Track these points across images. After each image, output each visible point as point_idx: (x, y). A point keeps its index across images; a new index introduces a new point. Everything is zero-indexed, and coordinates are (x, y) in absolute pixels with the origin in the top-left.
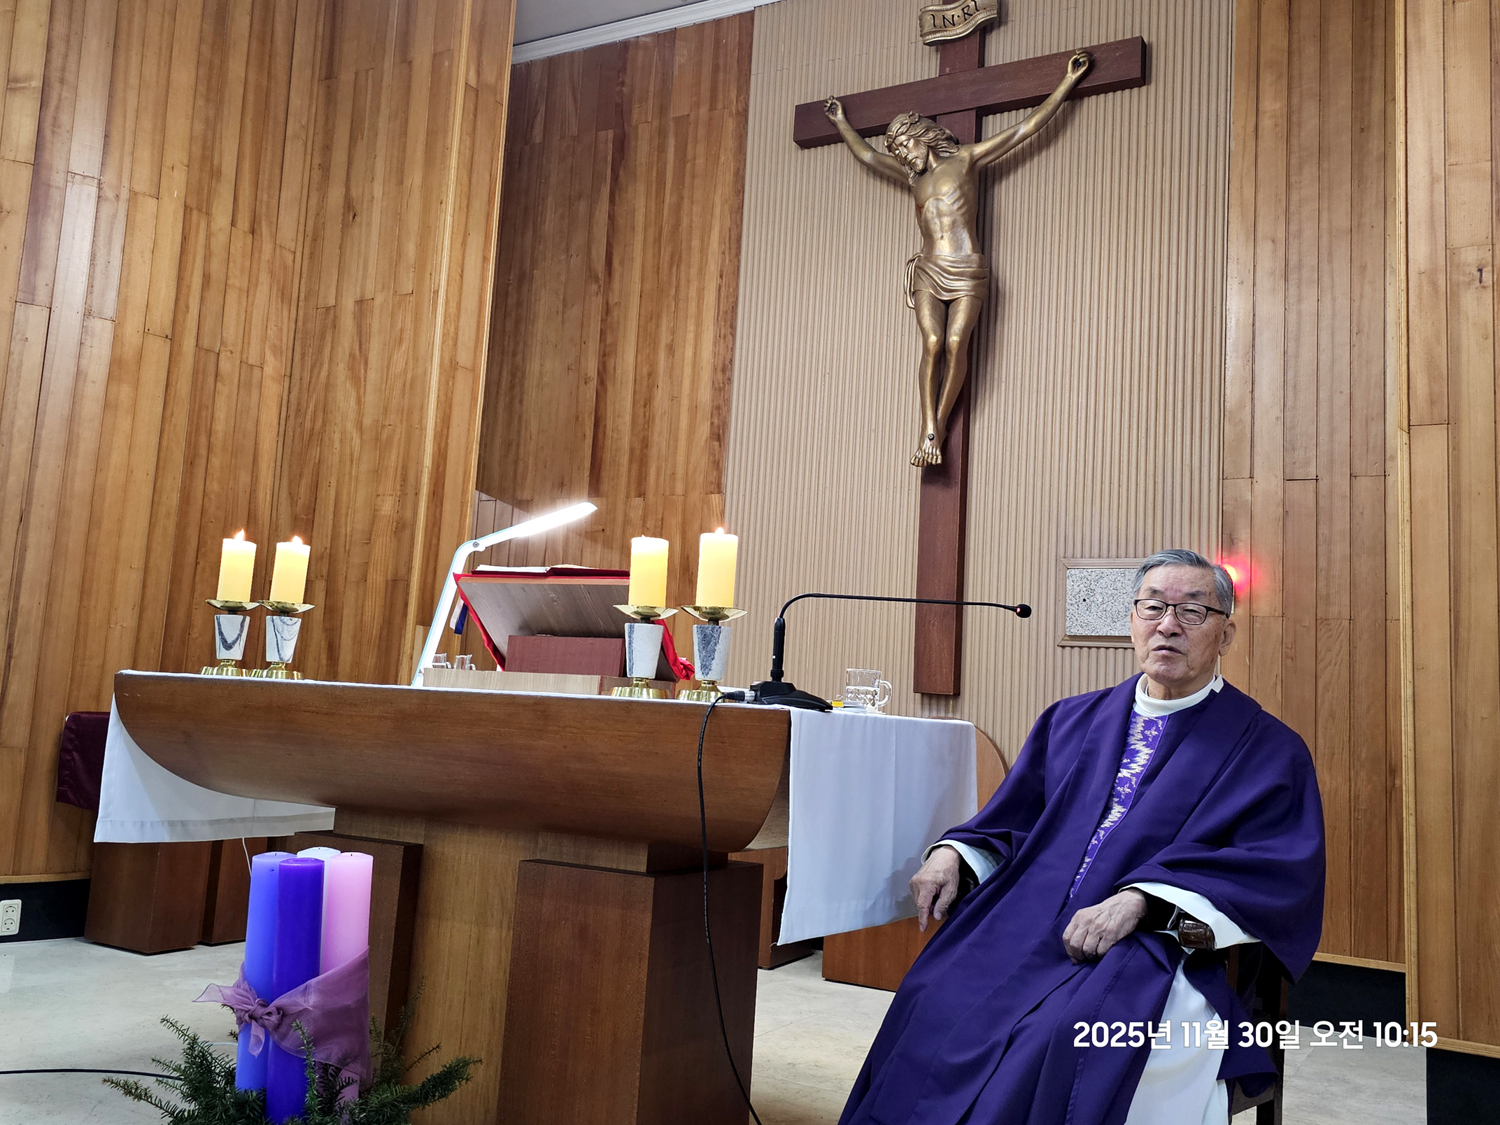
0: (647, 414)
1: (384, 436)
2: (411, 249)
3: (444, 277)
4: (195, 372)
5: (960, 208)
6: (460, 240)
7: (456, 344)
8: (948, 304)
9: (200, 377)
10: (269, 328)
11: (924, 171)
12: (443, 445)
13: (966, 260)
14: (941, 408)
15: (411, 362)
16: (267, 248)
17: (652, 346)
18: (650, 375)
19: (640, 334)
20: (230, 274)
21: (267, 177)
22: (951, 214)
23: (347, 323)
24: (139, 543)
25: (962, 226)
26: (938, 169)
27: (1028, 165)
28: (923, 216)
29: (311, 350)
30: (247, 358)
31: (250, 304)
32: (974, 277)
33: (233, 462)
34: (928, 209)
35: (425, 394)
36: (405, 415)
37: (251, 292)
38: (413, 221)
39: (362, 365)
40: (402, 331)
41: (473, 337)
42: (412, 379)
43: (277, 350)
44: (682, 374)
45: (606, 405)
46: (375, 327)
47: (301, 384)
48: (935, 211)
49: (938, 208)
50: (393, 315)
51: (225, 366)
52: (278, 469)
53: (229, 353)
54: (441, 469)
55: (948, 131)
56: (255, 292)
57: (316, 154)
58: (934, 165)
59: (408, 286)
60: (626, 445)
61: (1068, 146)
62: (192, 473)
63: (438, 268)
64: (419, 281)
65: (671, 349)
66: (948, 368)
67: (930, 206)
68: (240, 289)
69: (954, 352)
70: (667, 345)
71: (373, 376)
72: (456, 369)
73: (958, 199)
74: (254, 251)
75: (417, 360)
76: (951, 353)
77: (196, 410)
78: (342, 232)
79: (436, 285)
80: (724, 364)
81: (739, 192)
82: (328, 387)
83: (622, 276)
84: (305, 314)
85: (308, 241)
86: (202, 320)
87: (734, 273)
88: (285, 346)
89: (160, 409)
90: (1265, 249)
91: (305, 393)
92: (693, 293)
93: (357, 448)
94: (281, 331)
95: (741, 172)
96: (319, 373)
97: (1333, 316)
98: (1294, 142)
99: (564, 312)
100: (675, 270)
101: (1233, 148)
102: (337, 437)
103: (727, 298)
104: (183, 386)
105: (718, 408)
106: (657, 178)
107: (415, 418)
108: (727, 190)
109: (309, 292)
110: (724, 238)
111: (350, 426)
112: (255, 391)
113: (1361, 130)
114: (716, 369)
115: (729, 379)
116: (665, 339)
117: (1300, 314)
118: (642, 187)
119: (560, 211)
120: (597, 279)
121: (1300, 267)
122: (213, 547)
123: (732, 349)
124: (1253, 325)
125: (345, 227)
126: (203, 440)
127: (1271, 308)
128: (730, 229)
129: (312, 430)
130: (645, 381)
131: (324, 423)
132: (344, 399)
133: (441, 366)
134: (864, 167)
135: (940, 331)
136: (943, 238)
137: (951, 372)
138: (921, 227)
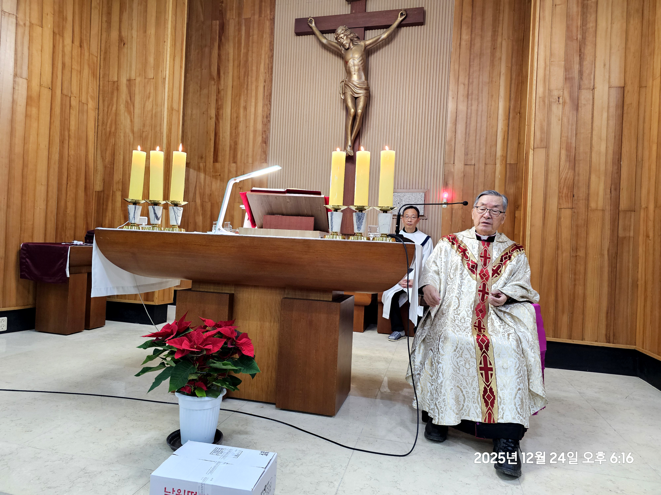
0: (236, 132)
1: (144, 134)
2: (151, 60)
3: (167, 72)
4: (62, 104)
5: (361, 64)
6: (172, 58)
7: (172, 100)
8: (356, 98)
9: (64, 106)
10: (89, 88)
11: (348, 49)
12: (169, 140)
13: (363, 83)
14: (353, 136)
15: (154, 107)
16: (87, 54)
17: (238, 106)
18: (237, 117)
19: (233, 102)
20: (73, 63)
21: (84, 23)
22: (358, 65)
23: (124, 89)
24: (44, 175)
25: (362, 70)
26: (353, 48)
27: (381, 50)
28: (348, 65)
29: (107, 99)
30: (82, 100)
31: (81, 77)
32: (365, 89)
33: (79, 143)
34: (350, 63)
35: (162, 119)
36: (153, 126)
37: (81, 72)
38: (152, 48)
39: (132, 106)
40: (149, 93)
41: (178, 98)
42: (155, 113)
43: (92, 98)
44: (250, 118)
45: (219, 128)
46: (137, 91)
47: (103, 112)
48: (353, 64)
49: (354, 63)
50: (144, 87)
51: (74, 102)
52: (96, 146)
53: (74, 97)
54: (169, 149)
55: (357, 35)
56: (83, 72)
57: (104, 16)
58: (352, 47)
59: (151, 75)
60: (228, 144)
61: (396, 45)
62: (63, 146)
63: (165, 69)
64: (156, 74)
65: (245, 108)
66: (356, 122)
67: (351, 62)
68: (77, 71)
69: (359, 116)
70: (243, 106)
71: (137, 111)
72: (173, 110)
73: (361, 60)
74: (81, 54)
75: (157, 105)
77: (63, 120)
78: (119, 50)
79: (164, 76)
80: (267, 115)
81: (272, 50)
82: (117, 114)
83: (224, 79)
84: (103, 84)
85: (102, 53)
86: (63, 83)
87: (270, 81)
88: (95, 97)
89: (49, 119)
90: (461, 87)
91: (106, 116)
92: (254, 87)
93: (132, 140)
94: (93, 89)
95: (272, 42)
96: (112, 109)
97: (482, 111)
98: (472, 50)
99: (200, 91)
100: (246, 78)
101: (452, 51)
102: (122, 135)
103: (268, 90)
104: (57, 110)
105: (265, 131)
106: (238, 41)
107: (158, 129)
108: (267, 49)
109: (104, 75)
110: (266, 67)
111: (128, 130)
112: (85, 114)
113: (494, 48)
114: (263, 117)
115: (269, 121)
116: (242, 104)
117: (471, 110)
118: (231, 44)
119: (197, 51)
120: (214, 79)
121: (472, 94)
122: (73, 177)
123: (270, 110)
124: (456, 113)
125: (120, 49)
126: (66, 133)
127: (462, 107)
128: (268, 64)
129: (110, 132)
130: (235, 120)
131: (116, 129)
132: (124, 120)
133: (168, 109)
134: (321, 46)
135: (355, 108)
136: (355, 74)
137: (358, 123)
138: (346, 69)
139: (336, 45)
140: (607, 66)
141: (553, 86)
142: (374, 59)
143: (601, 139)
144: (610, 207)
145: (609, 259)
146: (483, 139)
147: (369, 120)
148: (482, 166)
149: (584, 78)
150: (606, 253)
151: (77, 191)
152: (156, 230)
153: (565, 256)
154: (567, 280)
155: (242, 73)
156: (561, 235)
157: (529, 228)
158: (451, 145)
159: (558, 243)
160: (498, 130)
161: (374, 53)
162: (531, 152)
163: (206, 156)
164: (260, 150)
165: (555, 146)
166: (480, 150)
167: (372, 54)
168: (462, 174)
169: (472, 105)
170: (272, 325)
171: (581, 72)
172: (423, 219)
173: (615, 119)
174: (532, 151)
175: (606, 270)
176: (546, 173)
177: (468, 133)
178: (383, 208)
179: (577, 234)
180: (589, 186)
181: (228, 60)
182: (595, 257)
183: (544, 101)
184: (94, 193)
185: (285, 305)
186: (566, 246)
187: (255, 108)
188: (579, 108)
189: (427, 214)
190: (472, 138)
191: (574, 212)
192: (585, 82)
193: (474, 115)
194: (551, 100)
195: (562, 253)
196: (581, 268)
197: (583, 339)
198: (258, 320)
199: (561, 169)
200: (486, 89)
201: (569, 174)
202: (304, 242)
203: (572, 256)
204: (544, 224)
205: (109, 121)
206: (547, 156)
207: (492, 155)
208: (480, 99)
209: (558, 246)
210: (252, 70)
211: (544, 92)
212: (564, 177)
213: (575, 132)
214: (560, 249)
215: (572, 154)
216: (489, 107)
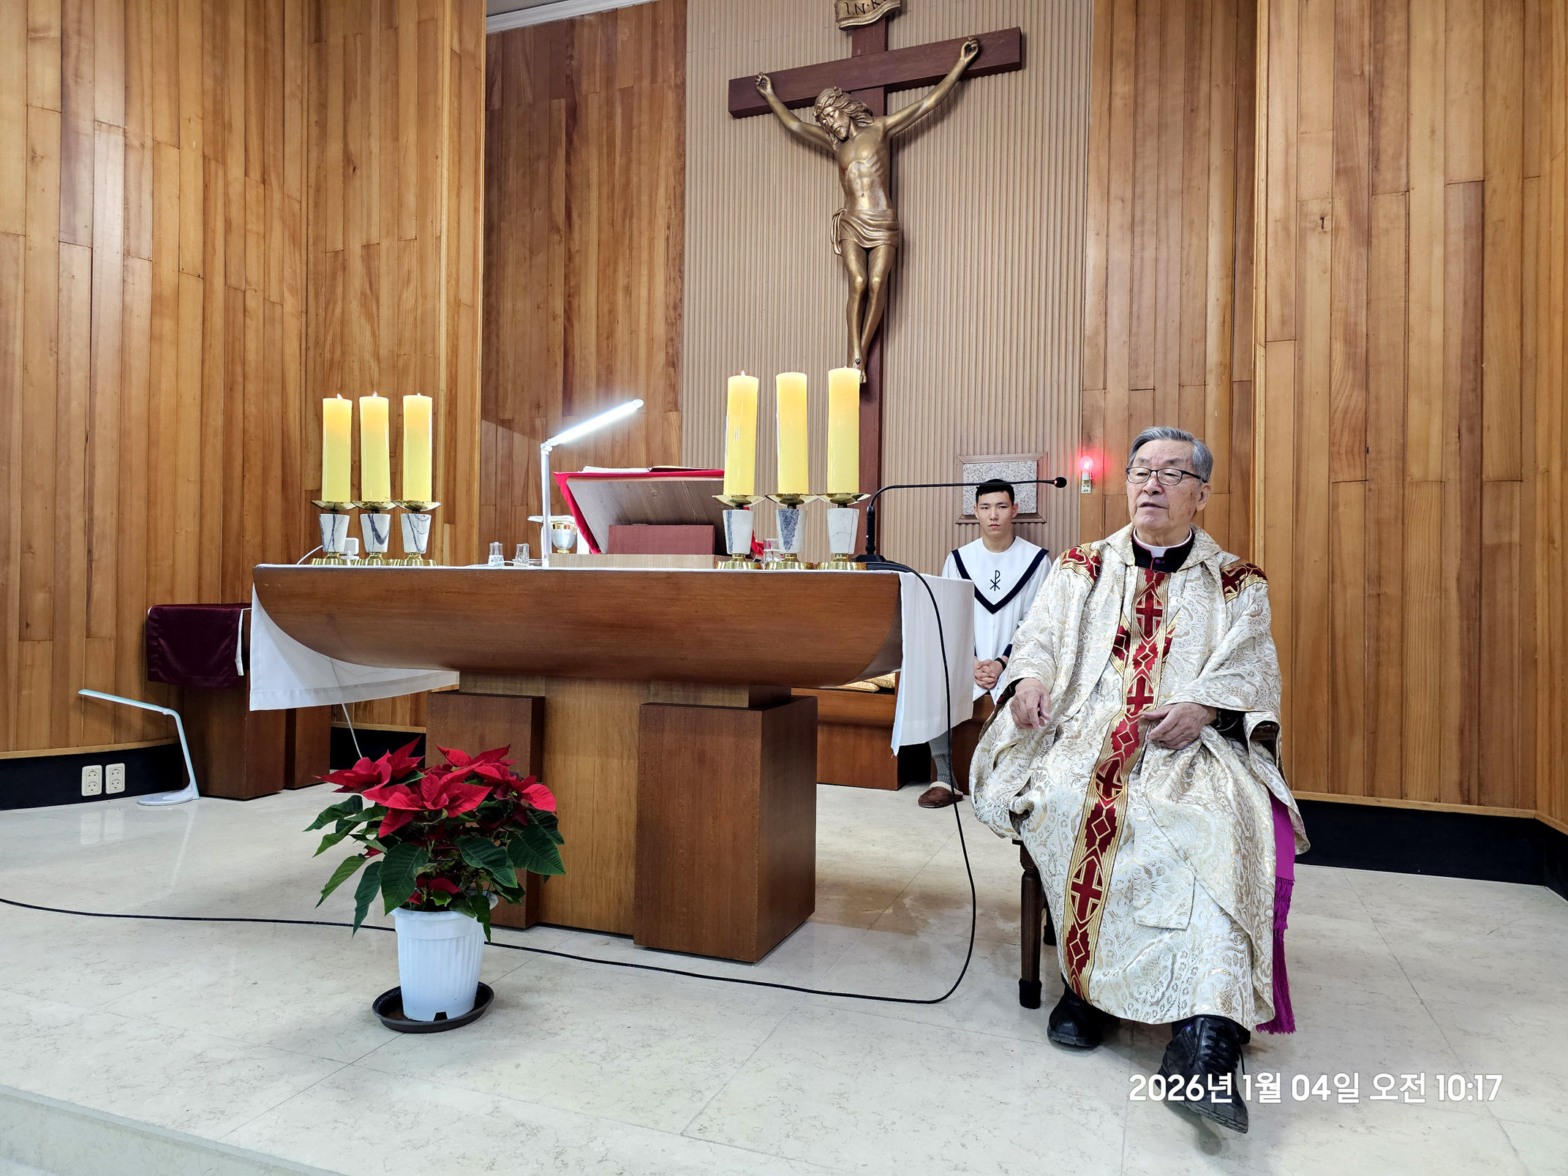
0: (610, 345)
1: (401, 362)
2: (411, 199)
3: (444, 224)
4: (227, 309)
5: (877, 171)
6: (455, 193)
7: (458, 284)
8: (868, 251)
9: (232, 312)
10: (285, 270)
11: (846, 139)
12: (454, 371)
13: (883, 215)
14: (864, 337)
15: (420, 301)
16: (277, 197)
17: (611, 287)
18: (610, 312)
19: (601, 277)
20: (248, 220)
21: (271, 132)
22: (870, 175)
23: (356, 265)
24: (193, 459)
25: (878, 186)
26: (858, 137)
27: (926, 135)
28: (846, 179)
29: (323, 289)
30: (269, 296)
31: (267, 247)
32: (890, 228)
33: (266, 388)
34: (852, 171)
35: (435, 327)
36: (418, 343)
37: (267, 237)
38: (411, 174)
39: (374, 302)
40: (409, 272)
41: (471, 278)
43: (293, 290)
44: (639, 311)
45: (573, 338)
46: (383, 269)
47: (317, 319)
48: (857, 173)
49: (859, 170)
50: (399, 258)
51: (253, 302)
52: (303, 395)
53: (253, 292)
54: (454, 392)
55: (864, 105)
56: (271, 237)
57: (312, 111)
58: (855, 134)
59: (411, 232)
60: (593, 373)
61: (959, 120)
62: (232, 398)
63: (439, 217)
64: (422, 228)
65: (628, 290)
66: (871, 303)
67: (853, 169)
68: (258, 234)
69: (876, 291)
70: (624, 287)
71: (385, 312)
72: (459, 306)
73: (876, 163)
74: (266, 198)
75: (426, 297)
76: (873, 290)
77: (231, 341)
78: (344, 183)
79: (438, 232)
80: (675, 303)
81: (681, 155)
82: (343, 322)
83: (581, 227)
84: (315, 258)
85: (312, 192)
86: (228, 261)
87: (679, 225)
88: (299, 286)
89: (200, 341)
90: (1116, 207)
91: (322, 327)
92: (645, 242)
93: (376, 375)
94: (295, 272)
95: (682, 138)
96: (333, 310)
97: (1168, 260)
98: (1139, 119)
99: (531, 259)
100: (627, 222)
101: (1091, 124)
102: (356, 366)
103: (675, 246)
104: (217, 321)
105: (672, 340)
106: (607, 142)
107: (429, 348)
108: (670, 153)
109: (317, 238)
110: (670, 196)
111: (367, 356)
112: (278, 326)
113: (1191, 110)
114: (667, 307)
115: (680, 315)
116: (621, 281)
117: (1142, 259)
118: (594, 150)
119: (521, 171)
120: (559, 231)
121: (1143, 221)
122: (256, 461)
123: (682, 290)
124: (1107, 268)
125: (346, 179)
126: (239, 369)
127: (1120, 255)
128: (674, 188)
129: (332, 360)
130: (606, 318)
131: (343, 354)
132: (360, 333)
133: (448, 303)
134: (789, 135)
135: (864, 274)
136: (863, 195)
137: (873, 307)
138: (844, 186)
139: (820, 132)
140: (1440, 133)
141: (1307, 193)
142: (912, 160)
143: (1429, 309)
144: (1458, 473)
145: (1461, 601)
146: (1173, 328)
147: (904, 298)
148: (1173, 391)
149: (1383, 167)
150: (1452, 585)
151: (265, 492)
152: (377, 564)
153: (1352, 596)
154: (1356, 654)
155: (619, 212)
156: (1340, 544)
157: (1262, 533)
158: (1097, 344)
159: (1332, 565)
160: (1208, 304)
161: (910, 142)
162: (1260, 351)
163: (546, 402)
164: (662, 383)
165: (1317, 336)
166: (1165, 354)
167: (906, 145)
168: (1126, 413)
169: (1143, 248)
170: (625, 764)
171: (1375, 155)
172: (1036, 523)
173: (1465, 260)
174: (1263, 349)
175: (1454, 626)
176: (1298, 399)
177: (1135, 314)
178: (838, 496)
179: (1380, 543)
180: (1403, 425)
181: (589, 185)
182: (1425, 595)
183: (1287, 230)
184: (303, 494)
185: (650, 718)
186: (1352, 573)
187: (649, 290)
188: (1374, 240)
189: (1044, 512)
190: (1147, 325)
191: (1370, 490)
192: (1387, 175)
193: (1149, 270)
194: (1303, 224)
195: (1344, 588)
196: (1391, 623)
197: (1403, 796)
198: (597, 753)
199: (1333, 388)
200: (1175, 209)
201: (1354, 399)
202: (668, 578)
203: (1369, 595)
204: (1297, 521)
205: (329, 338)
206: (1300, 358)
207: (1195, 362)
208: (1163, 232)
209: (1333, 573)
210: (640, 203)
211: (1286, 208)
212: (1341, 405)
213: (1365, 297)
214: (1338, 580)
215: (1359, 350)
216: (1185, 252)
